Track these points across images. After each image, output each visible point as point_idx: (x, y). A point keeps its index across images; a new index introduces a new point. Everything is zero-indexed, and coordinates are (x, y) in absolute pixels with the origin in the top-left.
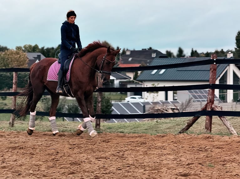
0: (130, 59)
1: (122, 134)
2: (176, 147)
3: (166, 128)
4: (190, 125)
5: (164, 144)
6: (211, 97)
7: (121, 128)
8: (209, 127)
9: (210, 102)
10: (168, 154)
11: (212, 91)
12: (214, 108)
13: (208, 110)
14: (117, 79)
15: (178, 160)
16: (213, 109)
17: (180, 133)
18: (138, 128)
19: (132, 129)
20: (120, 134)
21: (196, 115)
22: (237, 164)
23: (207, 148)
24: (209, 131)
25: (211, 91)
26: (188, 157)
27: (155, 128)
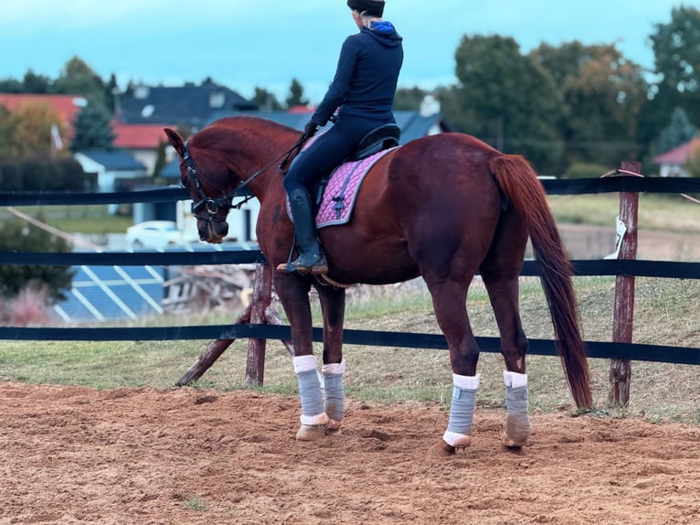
0: (148, 111)
1: (19, 386)
2: (148, 433)
3: (153, 363)
4: (206, 364)
5: (116, 426)
6: (261, 285)
7: (33, 361)
8: (257, 370)
9: (260, 299)
10: (109, 462)
11: (265, 268)
12: (270, 317)
13: (253, 321)
14: (108, 169)
15: (126, 482)
16: (265, 321)
17: (179, 385)
18: (78, 361)
19: (61, 365)
20: (16, 386)
21: (221, 336)
22: (271, 499)
23: (223, 439)
24: (255, 382)
25: (262, 269)
26: (152, 475)
27: (125, 363)
